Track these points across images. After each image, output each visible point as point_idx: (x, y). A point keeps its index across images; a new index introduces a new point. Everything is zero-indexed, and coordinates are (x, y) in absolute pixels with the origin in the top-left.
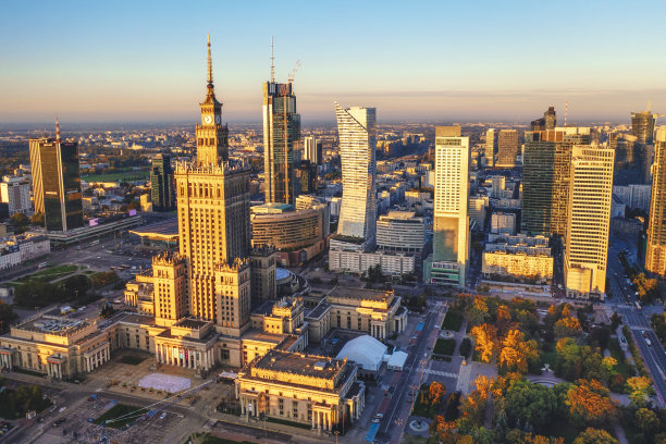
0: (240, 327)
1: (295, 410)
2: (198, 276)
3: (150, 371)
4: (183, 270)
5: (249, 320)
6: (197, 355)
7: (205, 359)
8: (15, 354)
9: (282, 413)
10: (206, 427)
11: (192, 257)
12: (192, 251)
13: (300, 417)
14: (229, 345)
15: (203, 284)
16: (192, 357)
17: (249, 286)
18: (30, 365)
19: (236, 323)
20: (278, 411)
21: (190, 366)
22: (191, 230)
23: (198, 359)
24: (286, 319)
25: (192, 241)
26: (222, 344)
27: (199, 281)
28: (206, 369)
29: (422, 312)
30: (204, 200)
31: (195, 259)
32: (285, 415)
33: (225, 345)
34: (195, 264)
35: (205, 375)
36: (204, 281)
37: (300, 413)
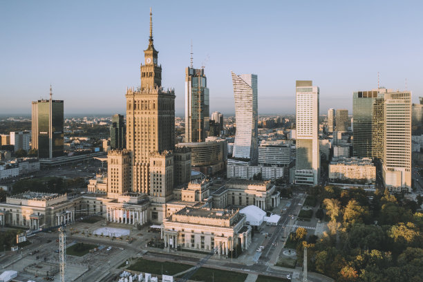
0: (166, 196)
1: (203, 243)
2: (138, 164)
3: (102, 226)
4: (128, 160)
5: (172, 193)
6: (136, 214)
7: (141, 218)
8: (7, 215)
9: (193, 246)
10: (139, 254)
11: (135, 150)
12: (135, 147)
13: (206, 248)
14: (157, 208)
15: (141, 169)
16: (132, 216)
17: (172, 169)
18: (18, 222)
19: (163, 193)
20: (191, 244)
21: (130, 223)
22: (135, 133)
23: (136, 217)
24: (197, 192)
25: (135, 140)
26: (153, 208)
27: (139, 167)
28: (141, 224)
29: (289, 198)
30: (144, 111)
31: (136, 152)
32: (195, 247)
33: (155, 209)
34: (136, 156)
35: (140, 227)
36: (142, 167)
37: (206, 244)
